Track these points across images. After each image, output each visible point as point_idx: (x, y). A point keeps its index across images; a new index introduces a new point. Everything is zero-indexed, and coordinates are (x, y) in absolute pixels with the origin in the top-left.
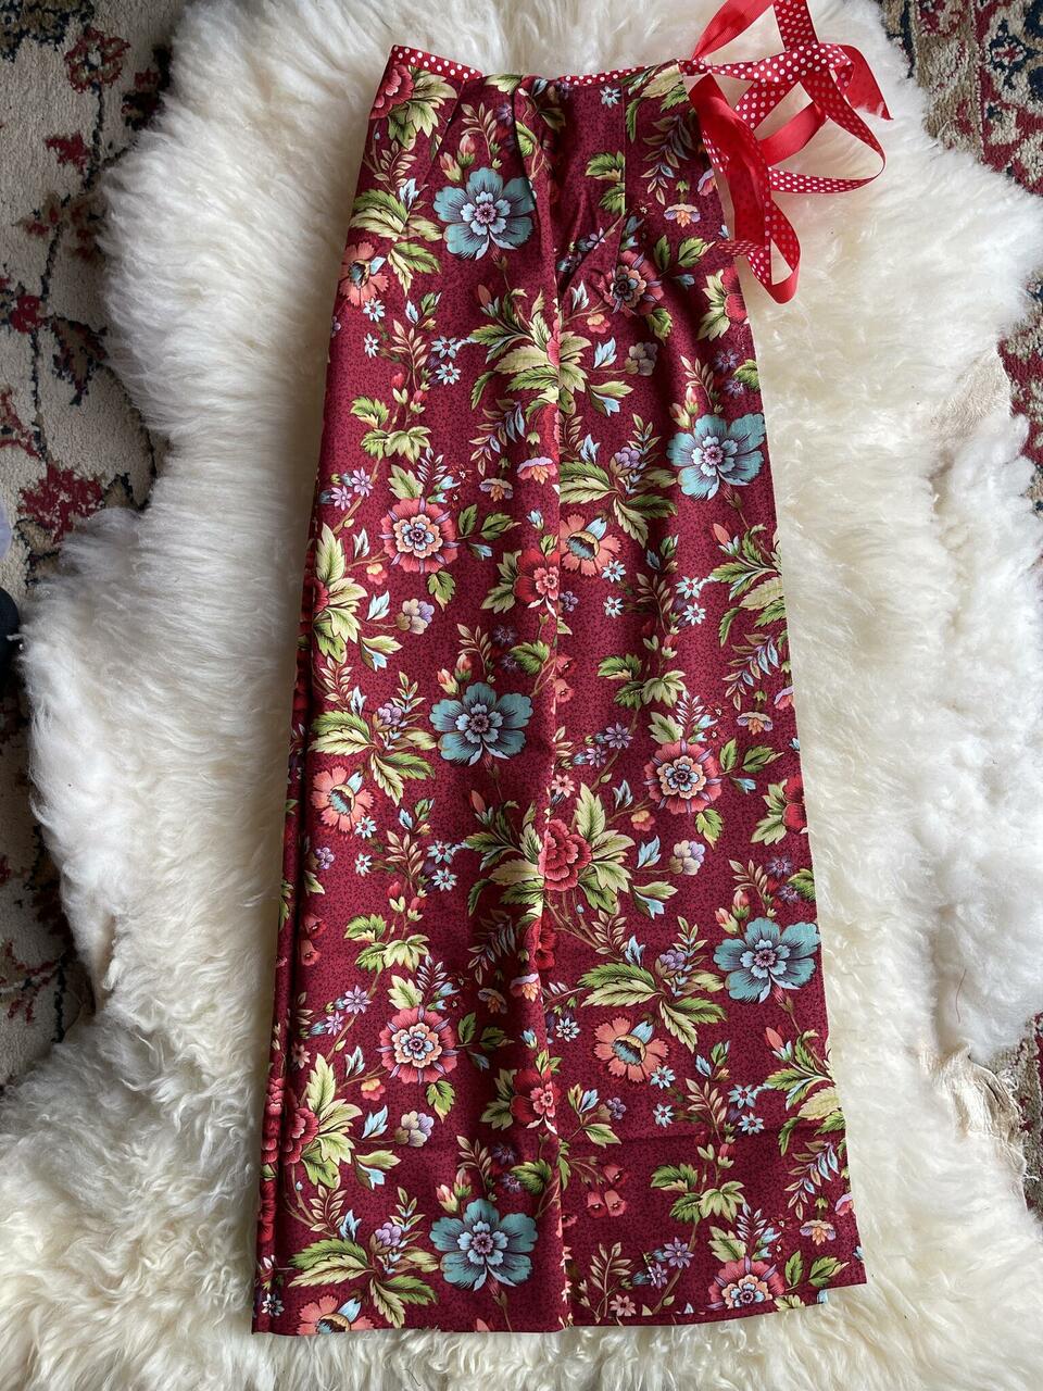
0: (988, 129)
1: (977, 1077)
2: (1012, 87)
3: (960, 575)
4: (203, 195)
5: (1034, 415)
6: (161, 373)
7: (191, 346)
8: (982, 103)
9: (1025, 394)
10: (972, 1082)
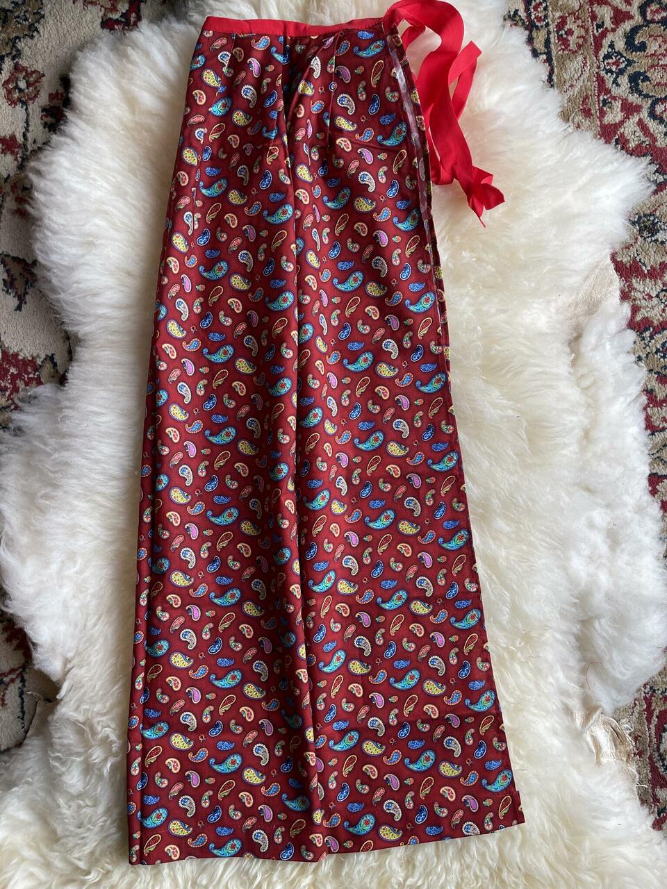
0: (602, 114)
1: (605, 723)
2: (618, 85)
3: (589, 405)
4: (95, 180)
5: (635, 300)
6: (71, 294)
7: (89, 277)
8: (599, 96)
9: (629, 286)
10: (602, 727)
